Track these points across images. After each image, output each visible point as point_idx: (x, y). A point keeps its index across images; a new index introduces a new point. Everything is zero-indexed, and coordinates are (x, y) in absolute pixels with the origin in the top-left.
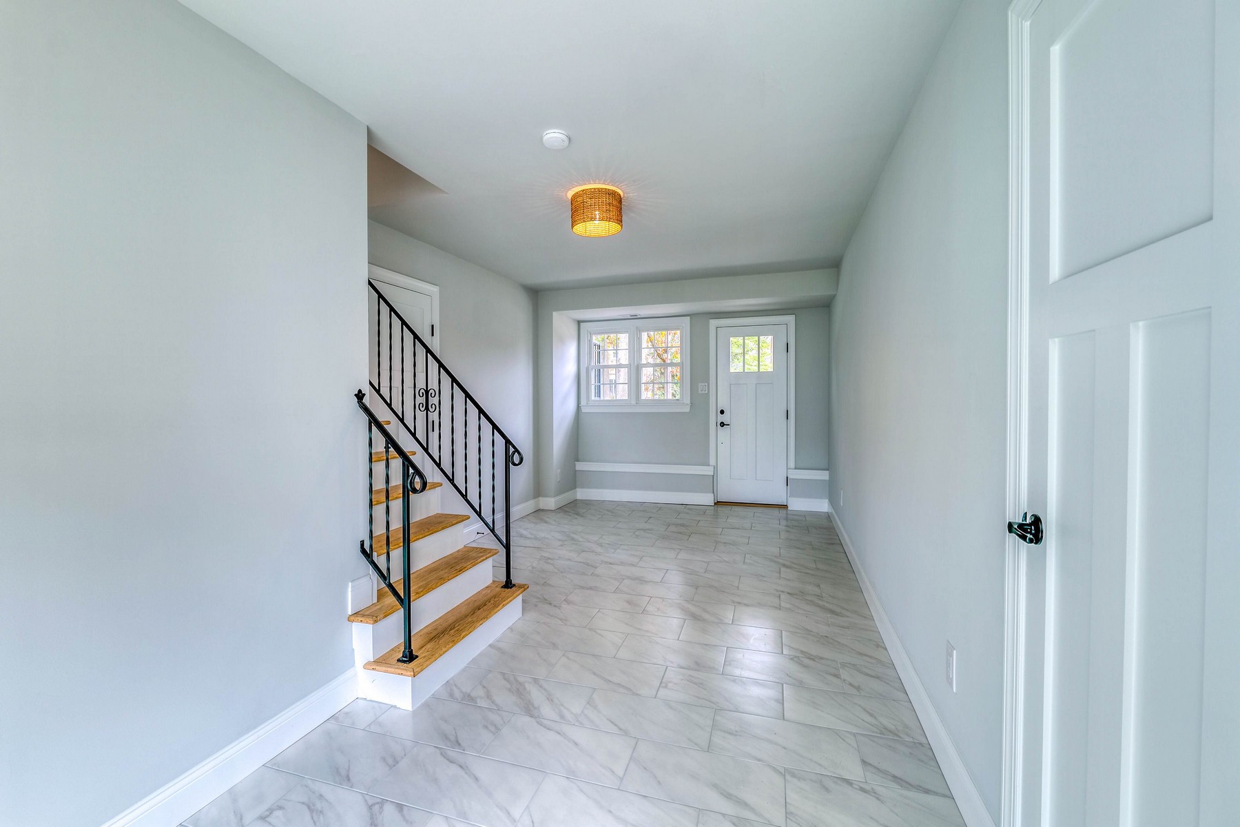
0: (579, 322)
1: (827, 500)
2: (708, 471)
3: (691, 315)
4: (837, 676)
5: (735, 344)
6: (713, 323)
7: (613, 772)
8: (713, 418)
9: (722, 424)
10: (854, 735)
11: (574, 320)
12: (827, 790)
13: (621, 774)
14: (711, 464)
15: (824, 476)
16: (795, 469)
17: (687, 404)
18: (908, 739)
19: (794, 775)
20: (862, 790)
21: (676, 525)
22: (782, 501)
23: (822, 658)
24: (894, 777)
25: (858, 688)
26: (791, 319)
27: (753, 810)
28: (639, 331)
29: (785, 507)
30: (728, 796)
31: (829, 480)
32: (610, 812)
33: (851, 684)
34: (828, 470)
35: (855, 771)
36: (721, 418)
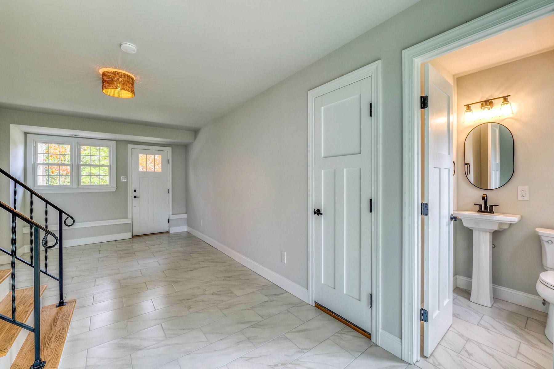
0: (26, 134)
1: (186, 226)
2: (128, 221)
3: (117, 141)
4: (240, 279)
5: (142, 157)
6: (130, 146)
7: (202, 341)
8: (130, 194)
9: (135, 197)
10: (258, 290)
11: (22, 131)
12: (264, 306)
13: (207, 340)
14: (129, 217)
15: (185, 216)
16: (172, 215)
17: (114, 187)
18: (270, 285)
19: (254, 308)
20: (271, 301)
21: (122, 250)
22: (166, 230)
23: (232, 276)
24: (274, 295)
25: (248, 279)
26: (170, 149)
27: (253, 321)
28: (79, 145)
29: (168, 232)
30: (244, 323)
31: (187, 218)
32: (215, 351)
33: (245, 279)
34: (186, 214)
35: (266, 299)
36: (134, 194)
